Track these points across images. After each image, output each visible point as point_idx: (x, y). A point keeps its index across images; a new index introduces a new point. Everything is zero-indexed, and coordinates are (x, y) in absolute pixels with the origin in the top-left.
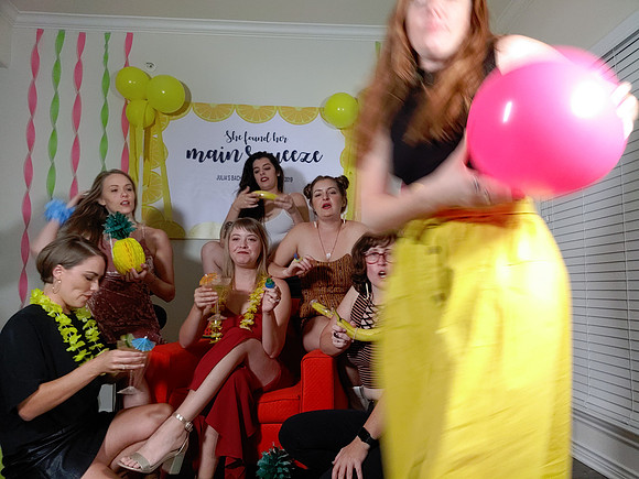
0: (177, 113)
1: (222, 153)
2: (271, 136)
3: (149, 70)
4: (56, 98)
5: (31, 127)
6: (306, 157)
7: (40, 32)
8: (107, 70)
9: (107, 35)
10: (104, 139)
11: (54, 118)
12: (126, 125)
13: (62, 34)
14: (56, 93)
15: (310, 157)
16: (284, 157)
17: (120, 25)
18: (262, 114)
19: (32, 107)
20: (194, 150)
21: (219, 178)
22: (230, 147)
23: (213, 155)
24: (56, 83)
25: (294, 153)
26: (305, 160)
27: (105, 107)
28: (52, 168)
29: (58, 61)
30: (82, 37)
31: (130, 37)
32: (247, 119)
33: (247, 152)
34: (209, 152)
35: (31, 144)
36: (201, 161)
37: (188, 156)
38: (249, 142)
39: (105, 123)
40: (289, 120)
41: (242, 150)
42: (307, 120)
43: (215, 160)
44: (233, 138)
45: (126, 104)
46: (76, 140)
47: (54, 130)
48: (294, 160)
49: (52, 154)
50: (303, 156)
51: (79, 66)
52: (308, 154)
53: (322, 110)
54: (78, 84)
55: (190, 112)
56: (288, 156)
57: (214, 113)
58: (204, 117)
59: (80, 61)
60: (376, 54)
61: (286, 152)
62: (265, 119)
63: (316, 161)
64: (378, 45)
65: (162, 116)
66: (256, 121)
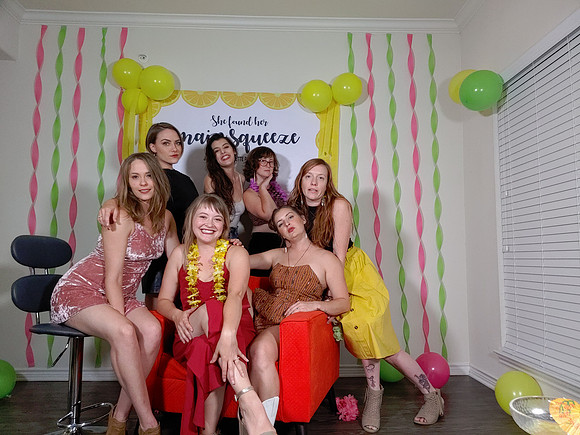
0: (167, 100)
2: (253, 120)
3: (142, 62)
4: (59, 87)
5: (37, 114)
6: (285, 139)
7: (44, 28)
8: (104, 61)
9: (104, 31)
10: (102, 124)
11: (57, 107)
12: (122, 110)
13: (64, 29)
14: (59, 83)
15: (288, 139)
16: (265, 139)
17: (115, 21)
18: (245, 100)
19: (38, 97)
20: (184, 133)
23: (201, 138)
24: (59, 75)
25: (273, 135)
26: (283, 141)
27: (103, 95)
28: (56, 151)
29: (60, 53)
30: (82, 32)
31: (124, 31)
32: (231, 104)
33: (232, 135)
34: (197, 135)
35: (36, 130)
36: (189, 143)
38: (233, 126)
39: (102, 109)
40: (269, 105)
41: (227, 133)
42: (285, 106)
43: (202, 143)
44: (218, 122)
45: (122, 93)
46: (76, 124)
47: (58, 116)
48: (273, 142)
49: (56, 138)
50: (282, 138)
51: (79, 58)
52: (286, 137)
53: (299, 96)
54: (78, 74)
55: (180, 101)
56: (268, 138)
57: (201, 99)
58: (192, 103)
59: (80, 54)
60: (348, 44)
61: (266, 135)
62: (247, 105)
63: (294, 142)
64: (350, 36)
65: (154, 103)
66: (239, 106)
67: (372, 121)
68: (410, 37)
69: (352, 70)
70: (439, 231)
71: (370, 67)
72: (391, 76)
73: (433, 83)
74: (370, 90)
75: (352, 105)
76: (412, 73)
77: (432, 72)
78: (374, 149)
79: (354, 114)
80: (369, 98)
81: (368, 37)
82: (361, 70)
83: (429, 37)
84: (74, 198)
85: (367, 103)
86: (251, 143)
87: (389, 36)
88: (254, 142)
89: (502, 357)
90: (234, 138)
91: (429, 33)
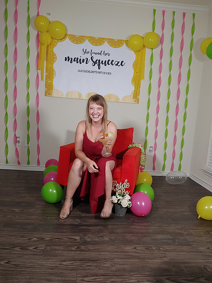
0: (61, 40)
1: (80, 59)
2: (103, 52)
3: (49, 17)
4: (6, 28)
6: (118, 63)
8: (29, 15)
10: (28, 49)
14: (6, 26)
15: (119, 64)
16: (108, 63)
18: (99, 41)
20: (68, 57)
21: (79, 71)
22: (84, 57)
23: (77, 60)
24: (6, 21)
25: (113, 61)
26: (117, 65)
27: (28, 33)
28: (6, 62)
29: (6, 10)
32: (92, 43)
33: (92, 60)
34: (75, 58)
36: (71, 63)
37: (66, 60)
38: (93, 55)
40: (111, 45)
41: (89, 59)
42: (119, 46)
43: (77, 63)
44: (85, 52)
45: (38, 33)
46: (16, 49)
47: (6, 44)
48: (112, 65)
49: (6, 55)
50: (116, 63)
51: (16, 12)
52: (119, 62)
53: (127, 42)
54: (16, 21)
55: (67, 39)
56: (110, 62)
57: (78, 40)
58: (73, 41)
59: (16, 9)
60: (153, 16)
61: (109, 61)
62: (100, 44)
63: (122, 66)
64: (154, 11)
65: (54, 40)
66: (96, 45)
67: (161, 58)
68: (184, 14)
69: (154, 29)
70: (185, 114)
71: (163, 30)
72: (173, 35)
73: (192, 40)
74: (162, 41)
75: (152, 49)
76: (183, 34)
77: (193, 34)
78: (160, 72)
79: (152, 53)
80: (161, 45)
81: (164, 12)
82: (158, 31)
83: (194, 15)
84: (15, 88)
85: (160, 48)
86: (101, 64)
87: (174, 13)
88: (103, 64)
89: (205, 171)
90: (93, 61)
91: (194, 13)
